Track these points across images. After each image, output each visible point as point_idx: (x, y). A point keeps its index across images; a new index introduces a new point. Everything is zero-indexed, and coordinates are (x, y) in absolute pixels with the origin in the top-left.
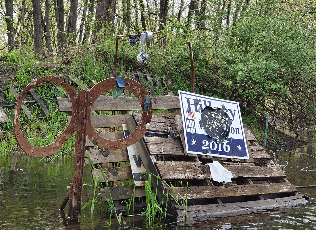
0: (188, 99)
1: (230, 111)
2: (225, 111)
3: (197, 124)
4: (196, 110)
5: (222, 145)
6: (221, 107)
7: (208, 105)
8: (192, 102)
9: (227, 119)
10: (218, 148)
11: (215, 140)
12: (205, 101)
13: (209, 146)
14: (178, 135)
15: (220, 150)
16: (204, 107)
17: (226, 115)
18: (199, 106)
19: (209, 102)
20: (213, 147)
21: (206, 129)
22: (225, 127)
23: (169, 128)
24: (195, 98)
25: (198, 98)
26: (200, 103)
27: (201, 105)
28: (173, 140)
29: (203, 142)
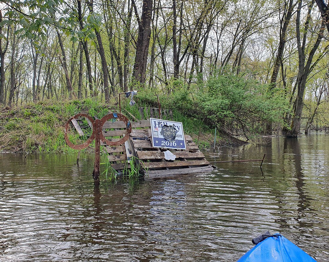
0: (155, 122)
1: (177, 127)
2: (175, 127)
3: (159, 133)
4: (159, 127)
5: (172, 143)
6: (172, 125)
7: (165, 124)
8: (157, 123)
9: (175, 131)
10: (170, 144)
11: (168, 141)
12: (164, 123)
13: (165, 143)
14: (149, 139)
15: (171, 145)
16: (163, 125)
17: (175, 129)
18: (161, 125)
19: (166, 123)
20: (167, 144)
21: (164, 136)
22: (174, 135)
23: (146, 135)
24: (158, 121)
25: (160, 121)
26: (161, 123)
27: (162, 124)
28: (147, 141)
29: (162, 142)
